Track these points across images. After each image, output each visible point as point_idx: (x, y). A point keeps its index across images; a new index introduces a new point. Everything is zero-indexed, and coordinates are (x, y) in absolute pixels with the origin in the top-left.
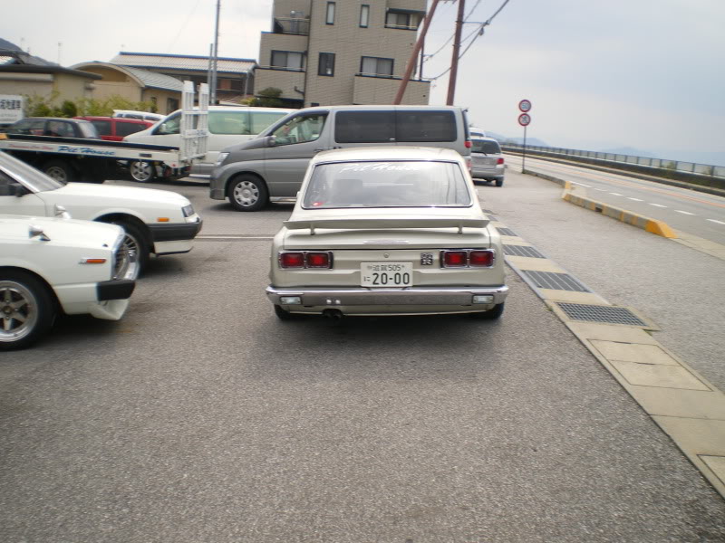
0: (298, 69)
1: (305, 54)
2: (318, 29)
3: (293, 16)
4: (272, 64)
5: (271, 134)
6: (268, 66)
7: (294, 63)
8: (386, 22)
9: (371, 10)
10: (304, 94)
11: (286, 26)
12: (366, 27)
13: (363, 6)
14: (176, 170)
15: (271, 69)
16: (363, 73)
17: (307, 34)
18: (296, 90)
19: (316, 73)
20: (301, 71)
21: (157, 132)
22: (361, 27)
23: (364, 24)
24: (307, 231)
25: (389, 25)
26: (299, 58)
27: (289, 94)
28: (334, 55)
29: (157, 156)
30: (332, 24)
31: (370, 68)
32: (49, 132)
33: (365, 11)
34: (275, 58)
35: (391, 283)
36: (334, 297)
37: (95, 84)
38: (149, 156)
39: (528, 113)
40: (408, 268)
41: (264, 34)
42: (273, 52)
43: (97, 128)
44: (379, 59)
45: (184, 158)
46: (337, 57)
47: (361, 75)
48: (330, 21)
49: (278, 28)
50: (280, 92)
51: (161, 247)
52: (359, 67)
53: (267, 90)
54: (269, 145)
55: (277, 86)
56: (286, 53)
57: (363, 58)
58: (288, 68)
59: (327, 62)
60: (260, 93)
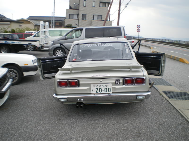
0: (76, 18)
1: (78, 15)
2: (81, 8)
3: (74, 4)
4: (69, 18)
5: (66, 36)
6: (68, 18)
7: (75, 17)
8: (100, 5)
9: (96, 2)
10: (78, 25)
11: (73, 7)
12: (94, 7)
13: (93, 1)
14: (39, 47)
15: (69, 19)
16: (94, 19)
17: (78, 9)
18: (76, 24)
19: (81, 20)
20: (77, 19)
21: (35, 36)
22: (93, 7)
23: (94, 6)
24: (69, 72)
25: (100, 6)
27: (74, 25)
28: (86, 15)
29: (33, 43)
30: (85, 6)
31: (96, 18)
32: (5, 38)
33: (94, 2)
34: (70, 16)
35: (103, 92)
37: (22, 24)
38: (31, 43)
39: (139, 28)
40: (110, 86)
41: (67, 10)
42: (70, 14)
43: (18, 36)
44: (98, 15)
45: (41, 44)
46: (87, 15)
47: (93, 20)
48: (85, 5)
49: (71, 8)
51: (26, 74)
52: (93, 17)
53: (68, 25)
54: (66, 39)
55: (71, 24)
56: (73, 14)
57: (94, 15)
58: (74, 18)
59: (84, 17)
60: (66, 25)
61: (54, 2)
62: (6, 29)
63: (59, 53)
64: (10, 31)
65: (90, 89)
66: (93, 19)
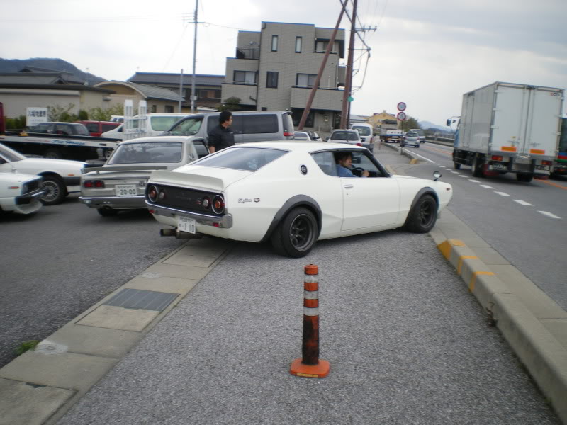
0: (252, 82)
1: (257, 73)
2: (265, 55)
3: (251, 45)
4: (234, 80)
5: (170, 130)
6: (232, 82)
7: (250, 78)
8: (316, 49)
9: (303, 41)
10: (256, 101)
11: (247, 53)
12: (300, 52)
13: (297, 37)
15: (234, 84)
16: (299, 86)
17: (258, 59)
18: (251, 98)
19: (265, 86)
20: (255, 85)
21: (119, 130)
22: (297, 52)
23: (298, 50)
25: (318, 50)
26: (254, 74)
27: (246, 101)
28: (277, 73)
29: (109, 145)
30: (276, 51)
31: (303, 82)
32: (57, 132)
33: (299, 41)
34: (236, 76)
35: (128, 194)
36: (105, 200)
37: (112, 97)
38: (105, 145)
39: (404, 111)
40: (134, 187)
41: (229, 59)
42: (235, 72)
43: (88, 128)
44: (309, 75)
46: (279, 74)
47: (297, 87)
48: (274, 48)
49: (240, 55)
50: (239, 100)
51: (70, 189)
52: (295, 80)
53: (230, 99)
55: (237, 96)
56: (245, 72)
57: (298, 74)
58: (245, 83)
59: (272, 80)
60: (225, 101)
61: (195, 40)
62: (64, 111)
64: (74, 116)
65: (114, 190)
66: (295, 85)
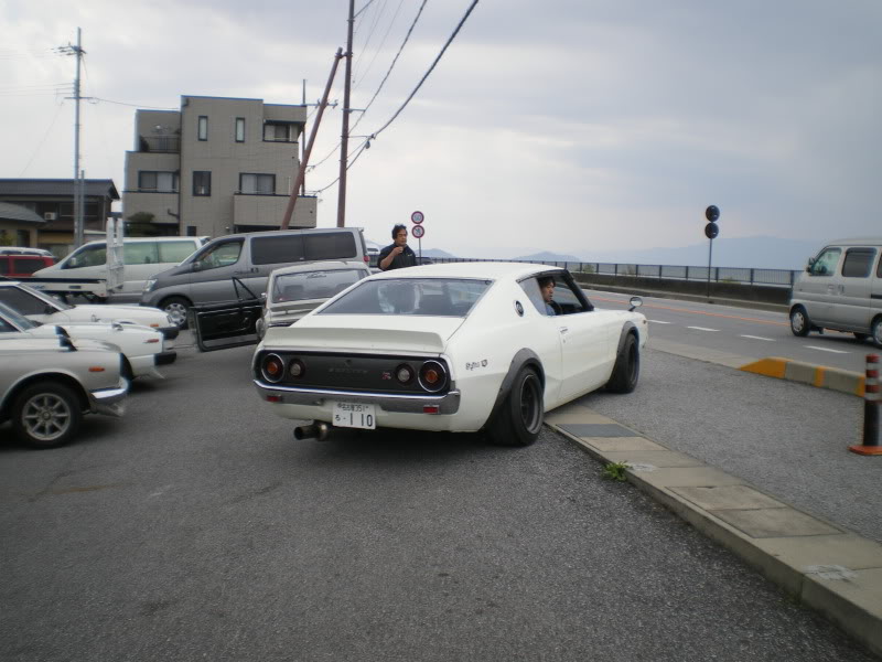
0: (170, 189)
1: (177, 174)
2: (190, 146)
3: (158, 131)
4: (140, 186)
5: (195, 261)
6: (137, 188)
7: (165, 183)
8: (264, 136)
9: (246, 123)
10: (178, 217)
11: (152, 143)
12: (242, 142)
13: (238, 119)
15: (140, 191)
16: (243, 191)
17: (178, 150)
18: (170, 214)
19: (191, 193)
20: (174, 192)
22: (237, 141)
23: (240, 137)
25: (266, 139)
26: (170, 177)
27: (162, 217)
28: (210, 173)
29: (86, 287)
30: (205, 140)
31: (249, 185)
33: (240, 124)
34: (142, 180)
38: (79, 287)
41: (128, 154)
42: (141, 174)
44: (258, 176)
46: (213, 175)
47: (240, 194)
48: (203, 136)
49: (143, 146)
50: (152, 216)
52: (238, 183)
53: (137, 215)
54: (194, 270)
55: (148, 210)
56: (156, 173)
57: (241, 175)
58: (159, 190)
59: (202, 180)
60: (129, 219)
61: (78, 125)
63: (176, 312)
66: (237, 190)
